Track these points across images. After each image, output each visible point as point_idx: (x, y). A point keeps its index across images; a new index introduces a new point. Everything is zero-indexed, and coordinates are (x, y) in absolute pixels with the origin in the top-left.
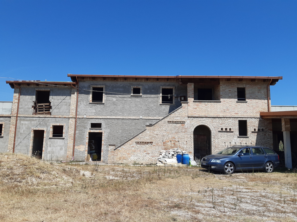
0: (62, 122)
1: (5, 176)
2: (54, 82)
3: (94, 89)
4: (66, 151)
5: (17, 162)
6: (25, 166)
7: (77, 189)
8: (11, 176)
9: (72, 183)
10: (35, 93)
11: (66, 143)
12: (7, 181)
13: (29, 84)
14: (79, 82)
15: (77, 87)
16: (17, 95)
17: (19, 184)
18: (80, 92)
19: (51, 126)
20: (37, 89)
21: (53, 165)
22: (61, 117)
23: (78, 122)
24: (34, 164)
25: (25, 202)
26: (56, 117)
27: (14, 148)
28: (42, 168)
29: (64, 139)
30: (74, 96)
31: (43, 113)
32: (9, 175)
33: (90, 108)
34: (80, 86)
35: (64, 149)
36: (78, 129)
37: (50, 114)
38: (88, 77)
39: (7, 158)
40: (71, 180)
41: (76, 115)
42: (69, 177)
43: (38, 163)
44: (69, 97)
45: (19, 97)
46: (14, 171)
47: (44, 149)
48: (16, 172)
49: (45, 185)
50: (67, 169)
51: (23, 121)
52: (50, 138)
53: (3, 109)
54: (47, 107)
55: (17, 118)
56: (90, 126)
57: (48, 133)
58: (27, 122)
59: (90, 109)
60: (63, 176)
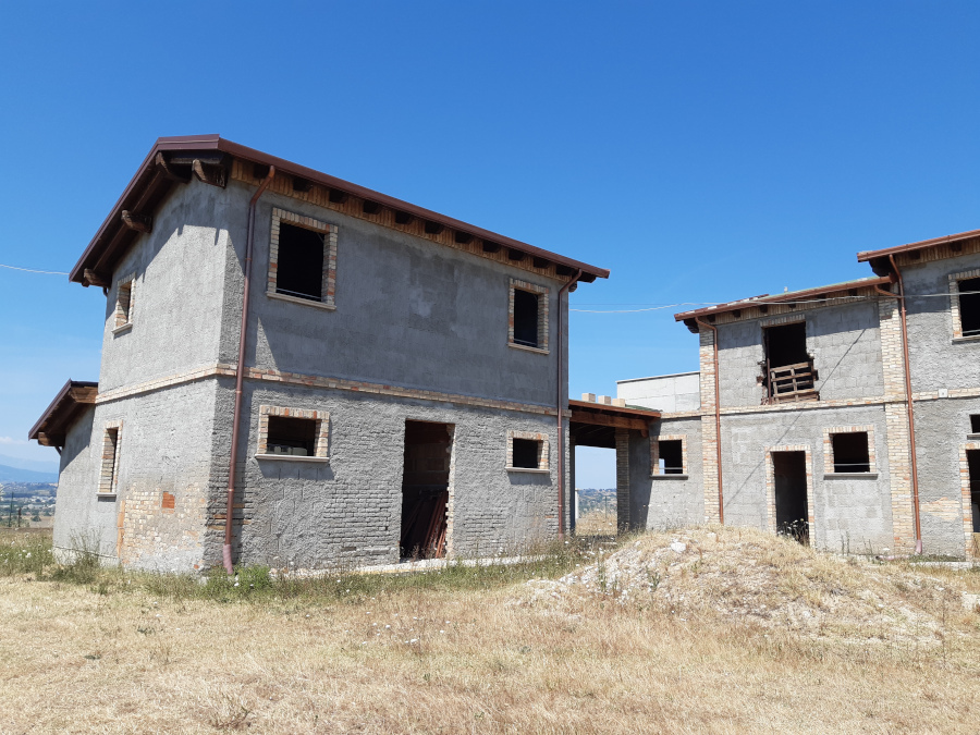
0: (862, 418)
1: (719, 593)
2: (816, 291)
3: (963, 285)
4: (888, 519)
5: (747, 554)
6: (772, 566)
7: (966, 661)
8: (735, 597)
9: (938, 635)
10: (760, 336)
11: (885, 491)
12: (725, 611)
13: (737, 312)
14: (900, 271)
15: (896, 290)
16: (709, 350)
17: (763, 623)
18: (910, 306)
19: (827, 438)
20: (765, 324)
21: (858, 568)
22: (855, 403)
23: (919, 413)
24: (797, 562)
25: (792, 681)
26: (838, 404)
27: (721, 511)
28: (825, 576)
29: (874, 477)
30: (891, 326)
31: (793, 396)
32: (730, 593)
33: (960, 357)
34: (907, 286)
35: (880, 513)
36: (921, 440)
37: (816, 395)
38: (932, 248)
39: (714, 541)
40: (933, 625)
41: (909, 390)
42: (925, 616)
43: (810, 558)
44: (870, 332)
45: (715, 357)
46: (742, 580)
47: (811, 512)
48: (750, 584)
49: (845, 634)
50: (910, 585)
51: (737, 426)
52: (827, 478)
53: (676, 397)
54: (802, 375)
55: (718, 420)
56: (970, 426)
57: (819, 458)
58: (747, 430)
59: (960, 362)
60: (903, 609)
